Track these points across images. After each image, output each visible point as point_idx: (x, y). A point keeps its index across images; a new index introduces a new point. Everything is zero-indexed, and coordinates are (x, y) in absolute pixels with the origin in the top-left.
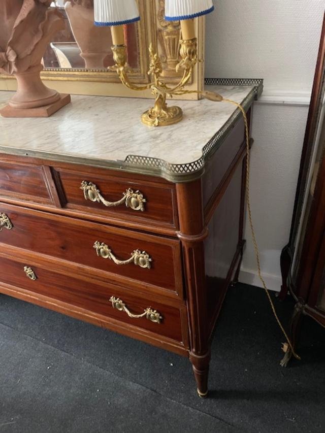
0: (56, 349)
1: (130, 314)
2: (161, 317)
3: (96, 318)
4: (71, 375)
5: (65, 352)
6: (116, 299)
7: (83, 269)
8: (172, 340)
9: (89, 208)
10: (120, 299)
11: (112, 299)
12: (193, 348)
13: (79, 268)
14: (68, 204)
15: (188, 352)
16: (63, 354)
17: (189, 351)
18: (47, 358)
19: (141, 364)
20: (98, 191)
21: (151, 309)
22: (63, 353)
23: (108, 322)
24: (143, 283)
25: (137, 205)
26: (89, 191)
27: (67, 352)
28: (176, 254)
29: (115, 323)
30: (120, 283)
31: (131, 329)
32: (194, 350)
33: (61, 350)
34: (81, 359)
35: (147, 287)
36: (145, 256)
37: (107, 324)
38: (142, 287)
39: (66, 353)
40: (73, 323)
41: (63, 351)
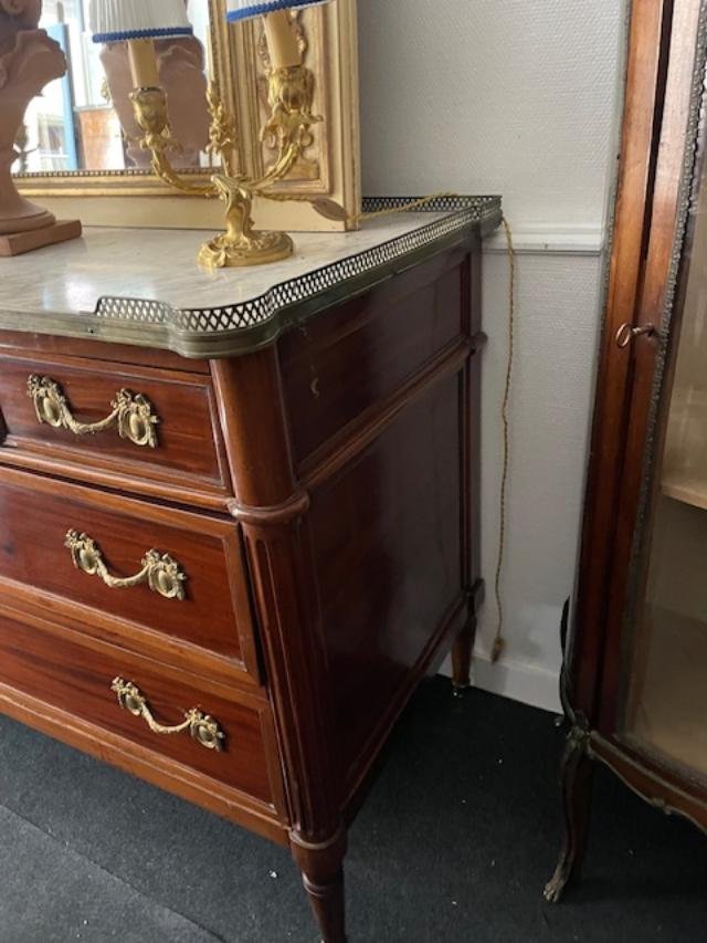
0: (14, 815)
1: (153, 725)
2: (221, 735)
3: (89, 736)
4: (33, 878)
5: (32, 823)
6: (125, 683)
7: (48, 604)
8: (251, 799)
9: (48, 444)
10: (135, 685)
11: (118, 686)
12: (295, 822)
13: (42, 600)
14: (9, 436)
15: (287, 832)
16: (26, 828)
17: (289, 829)
19: (199, 866)
20: (62, 398)
21: (199, 710)
22: (28, 825)
23: (114, 747)
24: (171, 640)
25: (141, 434)
26: (46, 401)
27: (36, 825)
28: (232, 559)
29: (129, 750)
31: (163, 766)
32: (299, 827)
33: (23, 818)
34: (64, 843)
35: (181, 650)
36: (168, 567)
37: (114, 751)
38: (172, 651)
39: (33, 827)
40: (67, 760)
41: (29, 820)
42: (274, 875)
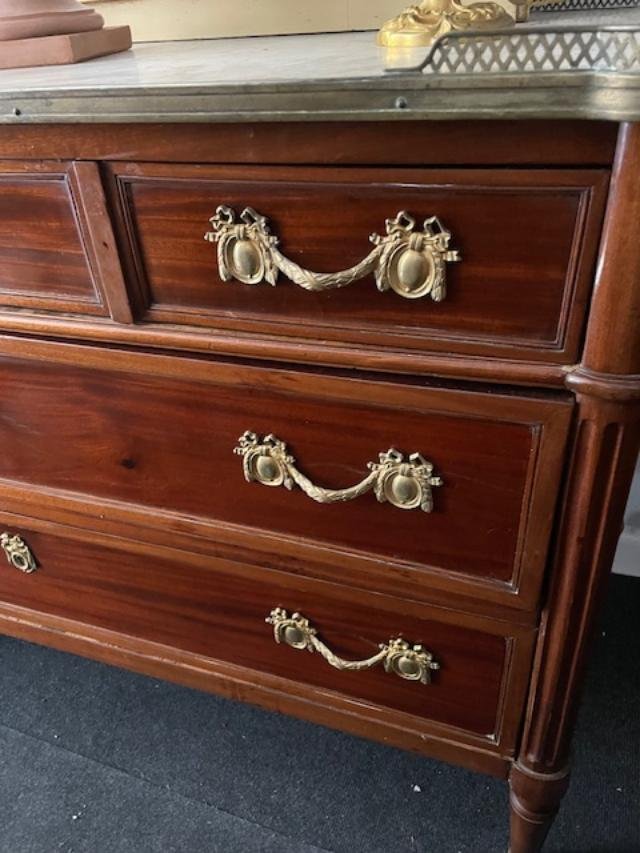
0: (93, 762)
1: (334, 660)
2: (435, 666)
3: (216, 674)
4: (141, 835)
5: (116, 768)
6: (289, 616)
7: (189, 529)
8: (458, 731)
9: (230, 313)
10: (303, 615)
11: (277, 618)
12: (528, 752)
13: (178, 525)
14: (156, 307)
15: (509, 763)
16: (111, 776)
17: (512, 759)
18: (70, 790)
20: (274, 239)
21: (405, 640)
22: (113, 772)
23: (253, 684)
24: (392, 562)
25: (418, 280)
26: (239, 247)
27: (123, 770)
29: (278, 687)
30: (311, 563)
31: (328, 701)
32: (532, 758)
33: (105, 764)
34: (163, 787)
35: (406, 574)
36: (417, 470)
37: (253, 689)
39: (121, 774)
40: (133, 688)
41: (113, 765)
42: (417, 789)
